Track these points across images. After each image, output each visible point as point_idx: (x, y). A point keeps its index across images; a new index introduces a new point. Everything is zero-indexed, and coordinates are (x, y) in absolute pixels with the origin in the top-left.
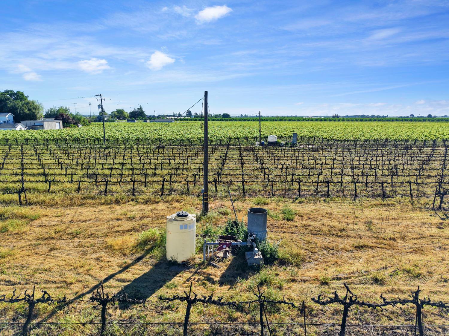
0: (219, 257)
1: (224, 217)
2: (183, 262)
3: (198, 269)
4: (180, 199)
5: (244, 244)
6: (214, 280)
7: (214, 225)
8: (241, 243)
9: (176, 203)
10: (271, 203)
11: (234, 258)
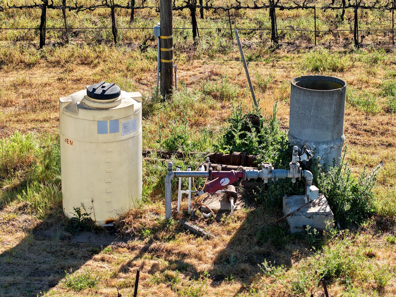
0: (207, 211)
1: (219, 105)
2: (108, 222)
3: (151, 242)
4: (93, 55)
5: (281, 174)
6: (195, 270)
7: (191, 126)
8: (271, 172)
9: (82, 68)
10: (353, 66)
11: (251, 212)
